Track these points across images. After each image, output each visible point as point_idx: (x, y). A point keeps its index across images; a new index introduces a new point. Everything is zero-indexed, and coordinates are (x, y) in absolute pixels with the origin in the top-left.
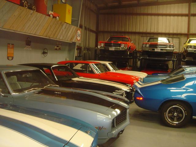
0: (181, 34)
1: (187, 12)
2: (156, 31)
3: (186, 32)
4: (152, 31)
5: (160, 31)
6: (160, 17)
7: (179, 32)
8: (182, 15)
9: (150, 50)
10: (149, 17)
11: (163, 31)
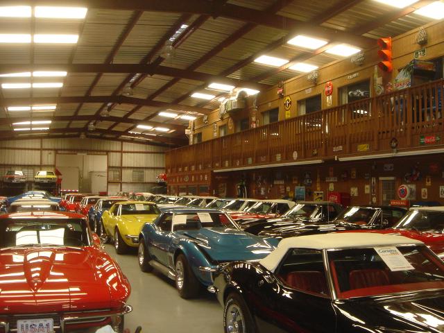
0: (35, 166)
1: (40, 147)
2: (13, 163)
3: (39, 164)
4: (9, 163)
5: (16, 163)
6: (17, 151)
7: (33, 163)
8: (35, 149)
9: (9, 181)
10: (7, 150)
11: (20, 163)
